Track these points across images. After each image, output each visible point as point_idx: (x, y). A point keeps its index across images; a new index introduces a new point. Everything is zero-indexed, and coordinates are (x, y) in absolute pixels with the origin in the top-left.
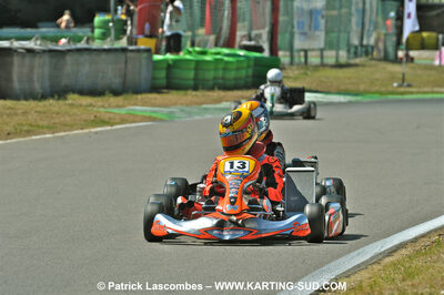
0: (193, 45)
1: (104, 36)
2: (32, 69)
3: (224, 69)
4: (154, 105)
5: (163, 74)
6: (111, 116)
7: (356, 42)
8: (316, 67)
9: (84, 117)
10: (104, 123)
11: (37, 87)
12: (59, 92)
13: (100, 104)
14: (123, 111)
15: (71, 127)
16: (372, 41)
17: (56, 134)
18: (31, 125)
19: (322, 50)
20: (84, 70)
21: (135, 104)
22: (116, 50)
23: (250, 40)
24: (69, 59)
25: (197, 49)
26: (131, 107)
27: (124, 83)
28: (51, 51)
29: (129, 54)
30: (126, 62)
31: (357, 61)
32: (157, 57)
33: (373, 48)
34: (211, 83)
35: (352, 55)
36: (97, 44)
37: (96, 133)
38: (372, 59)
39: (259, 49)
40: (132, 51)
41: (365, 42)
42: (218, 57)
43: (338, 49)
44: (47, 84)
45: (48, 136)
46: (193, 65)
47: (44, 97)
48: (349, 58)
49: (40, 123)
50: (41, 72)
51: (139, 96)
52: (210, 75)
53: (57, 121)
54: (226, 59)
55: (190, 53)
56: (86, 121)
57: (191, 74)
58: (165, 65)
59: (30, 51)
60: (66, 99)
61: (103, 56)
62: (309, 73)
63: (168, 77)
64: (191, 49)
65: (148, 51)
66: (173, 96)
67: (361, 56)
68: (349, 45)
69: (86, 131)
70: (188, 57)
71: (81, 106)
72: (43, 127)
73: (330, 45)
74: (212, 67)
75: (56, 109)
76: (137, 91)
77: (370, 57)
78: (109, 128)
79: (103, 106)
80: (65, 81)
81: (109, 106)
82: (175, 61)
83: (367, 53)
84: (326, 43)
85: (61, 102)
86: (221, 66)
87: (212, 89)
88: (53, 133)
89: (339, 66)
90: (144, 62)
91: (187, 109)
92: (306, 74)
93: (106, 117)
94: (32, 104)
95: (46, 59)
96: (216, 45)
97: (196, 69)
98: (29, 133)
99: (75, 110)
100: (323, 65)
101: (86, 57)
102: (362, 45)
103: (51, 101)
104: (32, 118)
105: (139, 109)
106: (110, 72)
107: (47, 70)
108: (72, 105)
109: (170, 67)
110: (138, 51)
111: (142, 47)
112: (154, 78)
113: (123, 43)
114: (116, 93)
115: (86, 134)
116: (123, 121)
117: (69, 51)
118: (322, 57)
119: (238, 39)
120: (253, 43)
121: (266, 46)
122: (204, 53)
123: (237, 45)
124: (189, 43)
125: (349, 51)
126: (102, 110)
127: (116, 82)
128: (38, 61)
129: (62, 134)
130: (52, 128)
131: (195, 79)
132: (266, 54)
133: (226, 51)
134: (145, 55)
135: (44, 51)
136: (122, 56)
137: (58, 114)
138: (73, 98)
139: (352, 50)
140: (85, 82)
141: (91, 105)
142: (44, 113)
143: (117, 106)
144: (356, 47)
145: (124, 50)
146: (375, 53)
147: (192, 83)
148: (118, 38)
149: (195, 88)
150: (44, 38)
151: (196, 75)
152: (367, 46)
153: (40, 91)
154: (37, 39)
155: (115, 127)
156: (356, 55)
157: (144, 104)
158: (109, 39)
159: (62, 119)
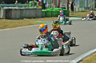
0: (51, 7)
1: (31, 6)
2: (16, 13)
3: (57, 13)
4: (42, 21)
5: (44, 14)
6: (33, 23)
7: (86, 6)
8: (77, 12)
9: (27, 23)
10: (32, 24)
11: (17, 17)
12: (22, 18)
13: (31, 20)
14: (36, 22)
15: (25, 25)
16: (89, 6)
17: (22, 27)
18: (16, 25)
19: (79, 8)
20: (27, 13)
21: (38, 20)
22: (34, 9)
23: (63, 6)
24: (24, 11)
25: (52, 8)
26: (38, 21)
27: (36, 16)
28: (20, 9)
29: (37, 10)
30: (36, 11)
31: (86, 10)
32: (43, 10)
33: (90, 8)
34: (54, 16)
35: (85, 9)
36: (30, 8)
37: (30, 27)
38: (90, 10)
39: (65, 8)
40: (38, 9)
41: (88, 6)
42: (56, 10)
43: (82, 8)
44: (19, 16)
45: (20, 27)
46: (51, 12)
47: (19, 19)
48: (84, 10)
49: (18, 25)
50: (18, 14)
51: (39, 19)
52: (54, 14)
53: (21, 24)
54: (58, 10)
55: (50, 9)
56: (28, 24)
57: (50, 14)
58: (45, 12)
59: (16, 9)
60: (23, 19)
61: (31, 10)
62: (76, 13)
63: (45, 14)
64: (50, 8)
65: (41, 9)
66: (46, 18)
67: (87, 9)
68: (84, 7)
69: (28, 26)
70: (50, 10)
71: (27, 21)
72: (19, 26)
73: (80, 7)
74: (55, 12)
75: (21, 22)
76: (39, 18)
77: (89, 9)
78: (33, 26)
79: (32, 21)
80: (23, 16)
81: (33, 21)
82: (47, 11)
83: (88, 9)
84: (80, 6)
85: (22, 20)
86: (57, 12)
87: (55, 17)
88: (21, 27)
89: (82, 11)
90: (40, 11)
91: (49, 21)
92: (75, 13)
93: (32, 23)
94: (16, 21)
95: (19, 11)
96: (56, 7)
97: (51, 13)
98: (16, 27)
99: (25, 22)
100: (79, 11)
101: (28, 11)
102: (87, 7)
103: (20, 20)
104: (16, 23)
105: (39, 22)
106: (33, 14)
107: (19, 13)
108: (25, 21)
109: (46, 12)
110: (39, 9)
111: (40, 8)
112: (42, 15)
113: (36, 7)
114: (34, 18)
115: (28, 27)
116: (36, 24)
117: (24, 9)
118: (79, 9)
119: (60, 6)
120: (63, 7)
121: (66, 7)
122: (53, 9)
123: (60, 7)
124: (50, 7)
125: (84, 8)
126: (31, 22)
127: (34, 16)
128: (17, 11)
129: (23, 27)
130: (21, 26)
131: (51, 15)
132: (66, 9)
133: (58, 9)
134: (40, 10)
135: (19, 9)
136: (35, 10)
137: (22, 23)
138: (25, 19)
139: (85, 8)
140: (27, 16)
141: (29, 21)
142: (19, 22)
143: (34, 21)
144: (86, 7)
145: (36, 9)
146: (90, 9)
147: (50, 16)
148: (34, 6)
149: (51, 17)
150: (19, 6)
151: (51, 14)
152: (88, 7)
153: (18, 18)
154: (17, 7)
155: (34, 25)
156: (86, 9)
157: (40, 20)
158: (33, 7)
159: (23, 24)
